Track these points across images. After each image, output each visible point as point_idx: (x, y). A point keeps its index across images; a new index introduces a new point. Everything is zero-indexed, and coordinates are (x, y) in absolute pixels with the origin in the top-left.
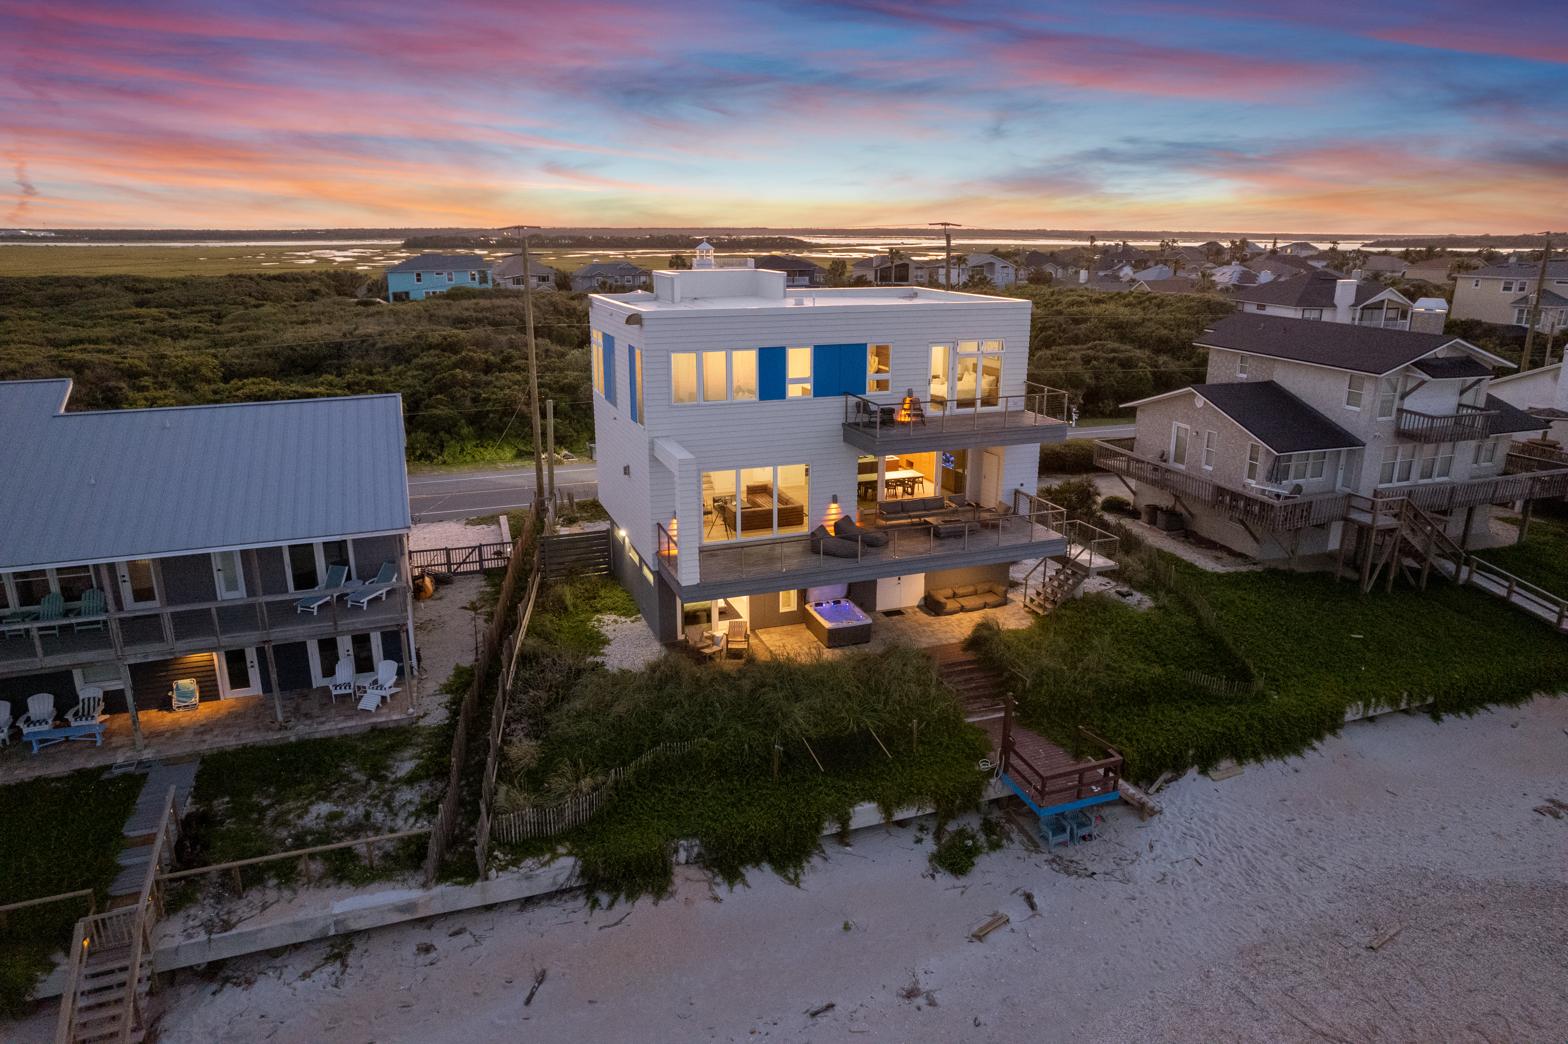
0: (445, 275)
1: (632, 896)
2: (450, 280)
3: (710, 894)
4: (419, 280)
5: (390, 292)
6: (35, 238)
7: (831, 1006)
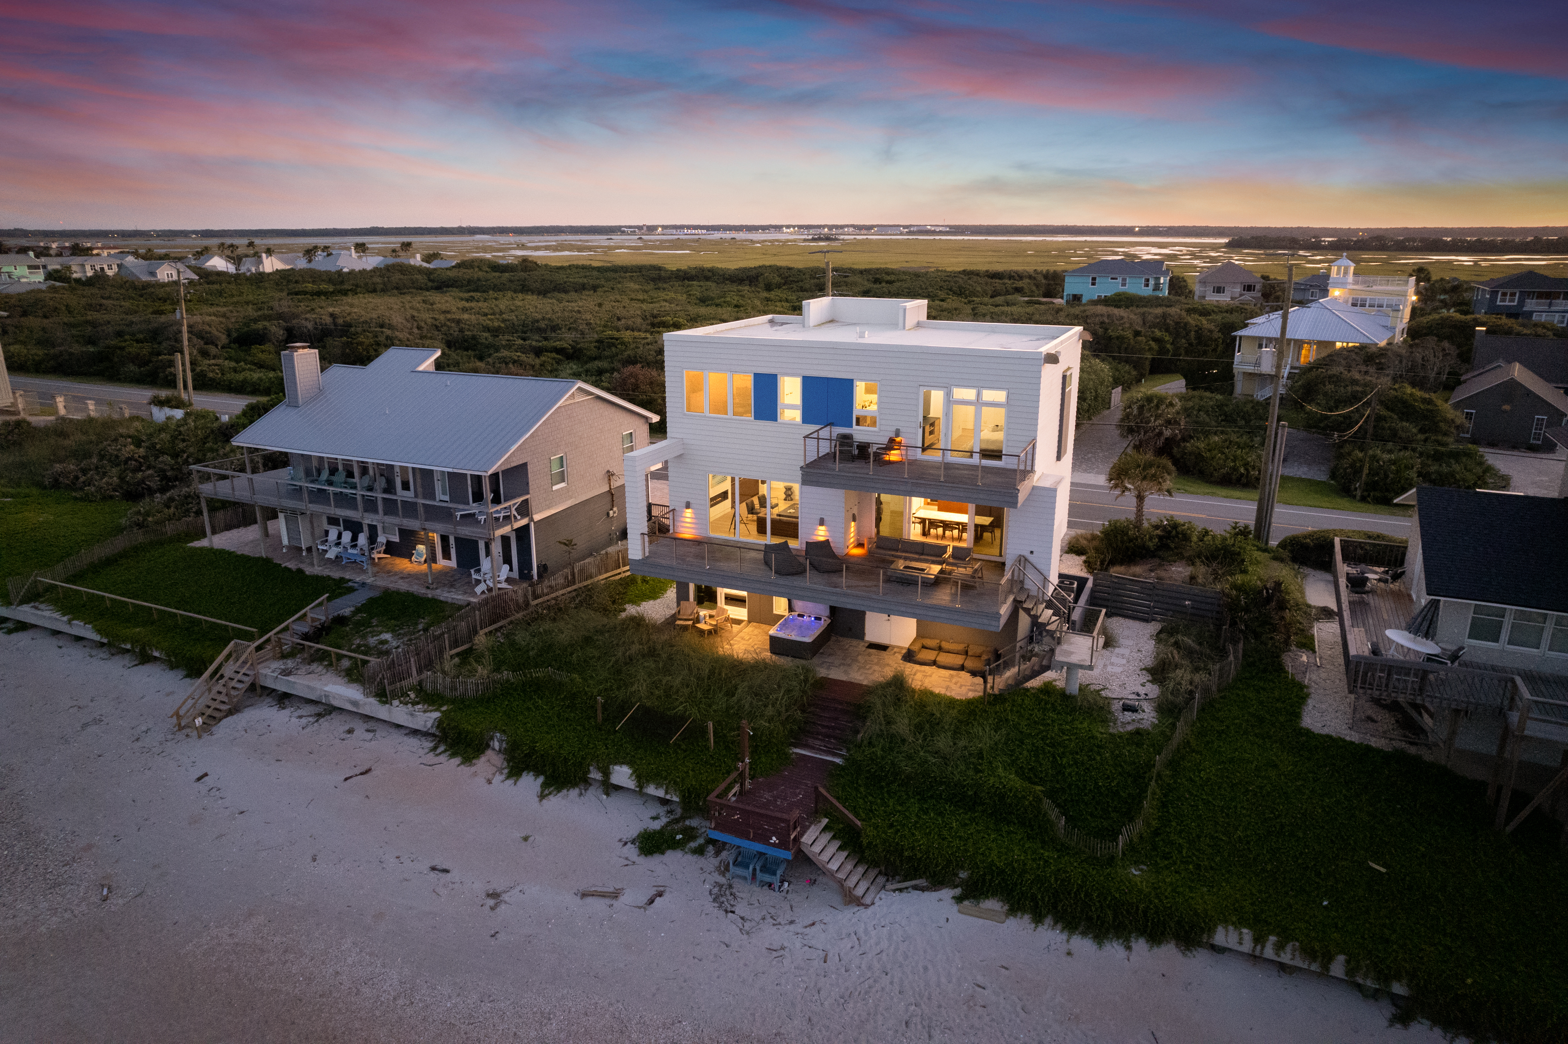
0: (1120, 280)
1: (453, 755)
2: (1124, 285)
3: (490, 776)
4: (1093, 284)
5: (1065, 294)
6: (933, 233)
7: (446, 871)
